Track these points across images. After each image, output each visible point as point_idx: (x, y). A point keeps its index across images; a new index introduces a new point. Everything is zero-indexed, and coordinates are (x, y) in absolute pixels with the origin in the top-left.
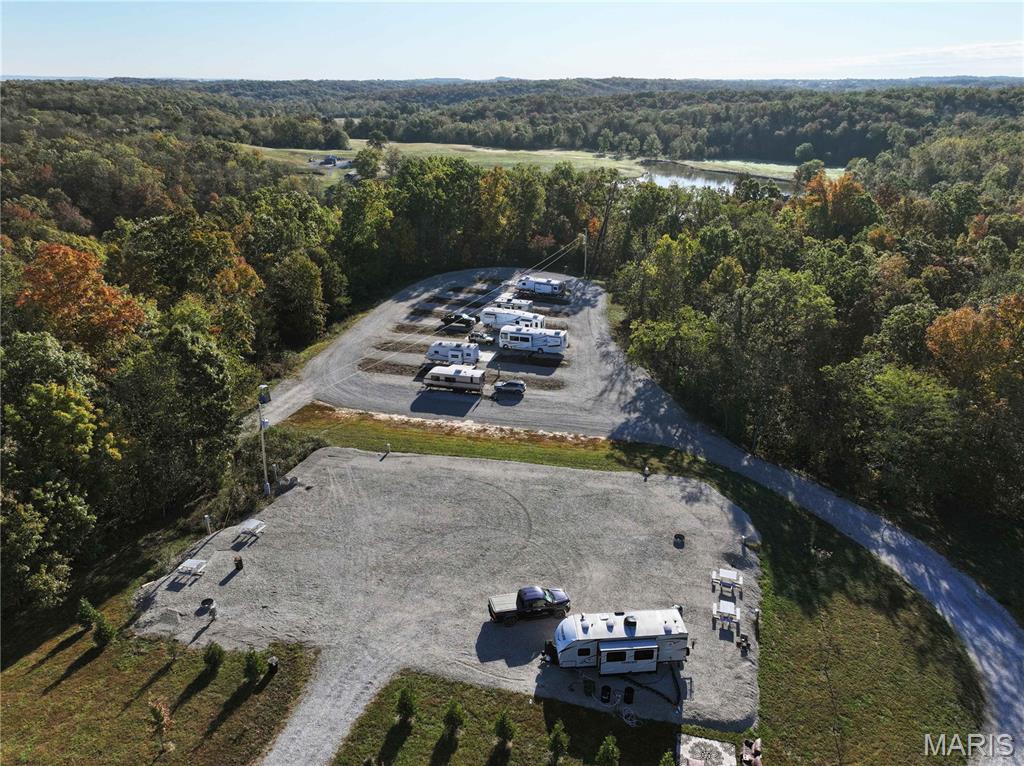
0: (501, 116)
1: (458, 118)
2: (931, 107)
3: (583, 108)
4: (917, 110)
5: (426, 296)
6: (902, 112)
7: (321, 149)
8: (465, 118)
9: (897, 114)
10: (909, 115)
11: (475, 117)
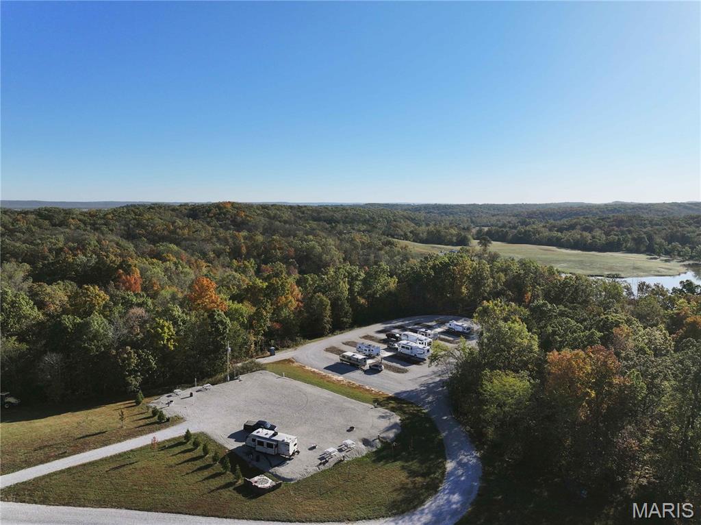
0: (585, 229)
1: (556, 229)
3: (657, 225)
7: (453, 245)
8: (560, 230)
11: (567, 229)
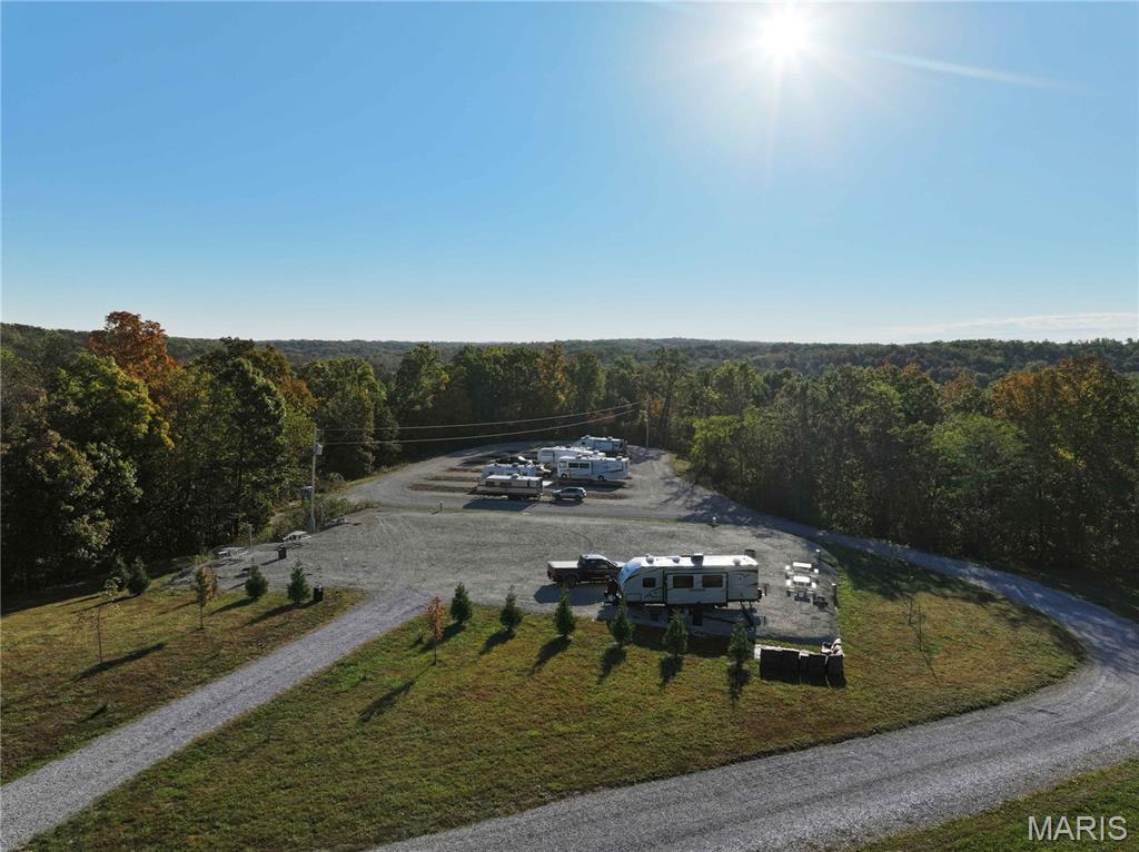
2: (1000, 355)
4: (986, 357)
5: (480, 454)
6: (972, 358)
9: (967, 361)
10: (979, 361)
